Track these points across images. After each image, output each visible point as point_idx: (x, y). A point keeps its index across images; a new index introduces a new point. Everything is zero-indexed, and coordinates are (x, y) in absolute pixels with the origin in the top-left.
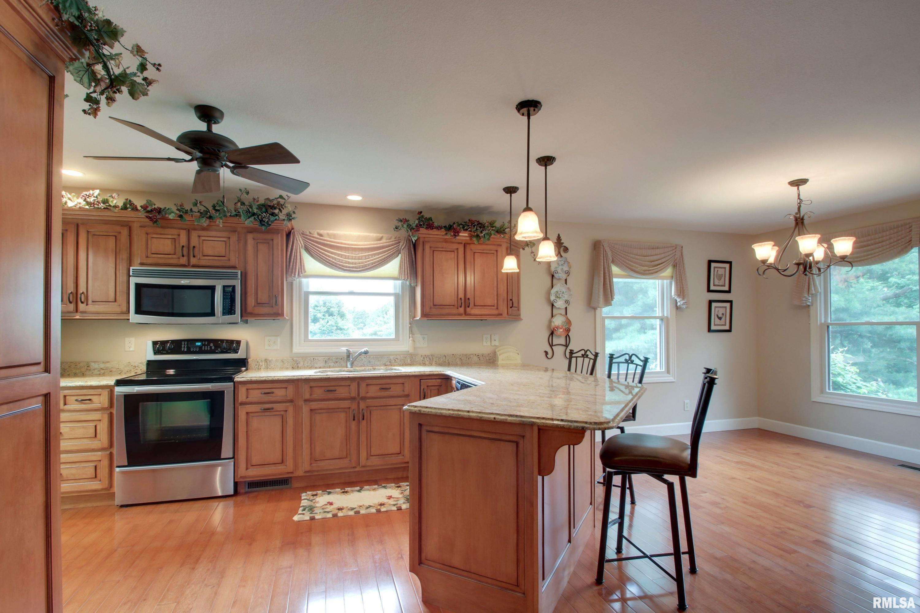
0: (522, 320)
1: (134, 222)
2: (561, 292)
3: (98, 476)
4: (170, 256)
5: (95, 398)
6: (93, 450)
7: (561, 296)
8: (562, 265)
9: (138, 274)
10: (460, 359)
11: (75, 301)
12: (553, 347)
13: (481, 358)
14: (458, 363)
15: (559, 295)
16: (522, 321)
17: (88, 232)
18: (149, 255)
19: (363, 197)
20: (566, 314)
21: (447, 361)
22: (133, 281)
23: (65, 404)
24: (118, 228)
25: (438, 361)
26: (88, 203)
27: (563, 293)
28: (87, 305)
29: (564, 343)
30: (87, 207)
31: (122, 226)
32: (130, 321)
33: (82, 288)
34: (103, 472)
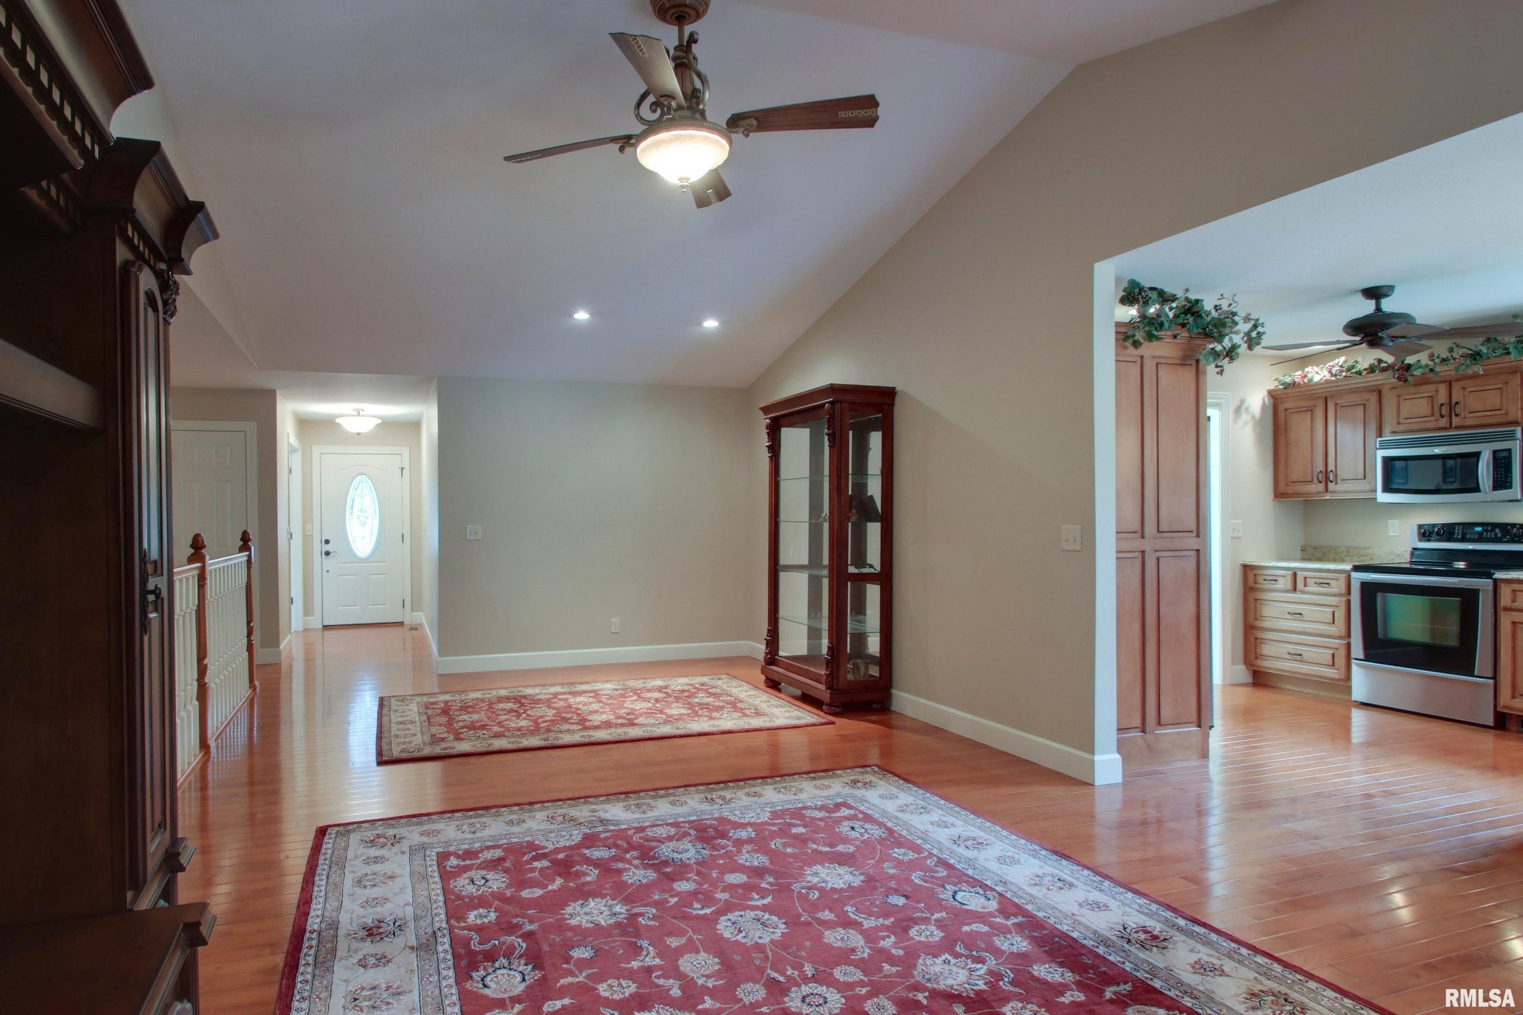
1: (1384, 384)
3: (1336, 664)
4: (1427, 419)
5: (1332, 582)
6: (1330, 637)
9: (1385, 446)
11: (1324, 481)
17: (1336, 404)
18: (1402, 421)
22: (1381, 454)
23: (1305, 586)
24: (1366, 396)
26: (1332, 375)
28: (1336, 484)
30: (1333, 378)
31: (1371, 391)
32: (1378, 501)
33: (1331, 467)
34: (1341, 661)
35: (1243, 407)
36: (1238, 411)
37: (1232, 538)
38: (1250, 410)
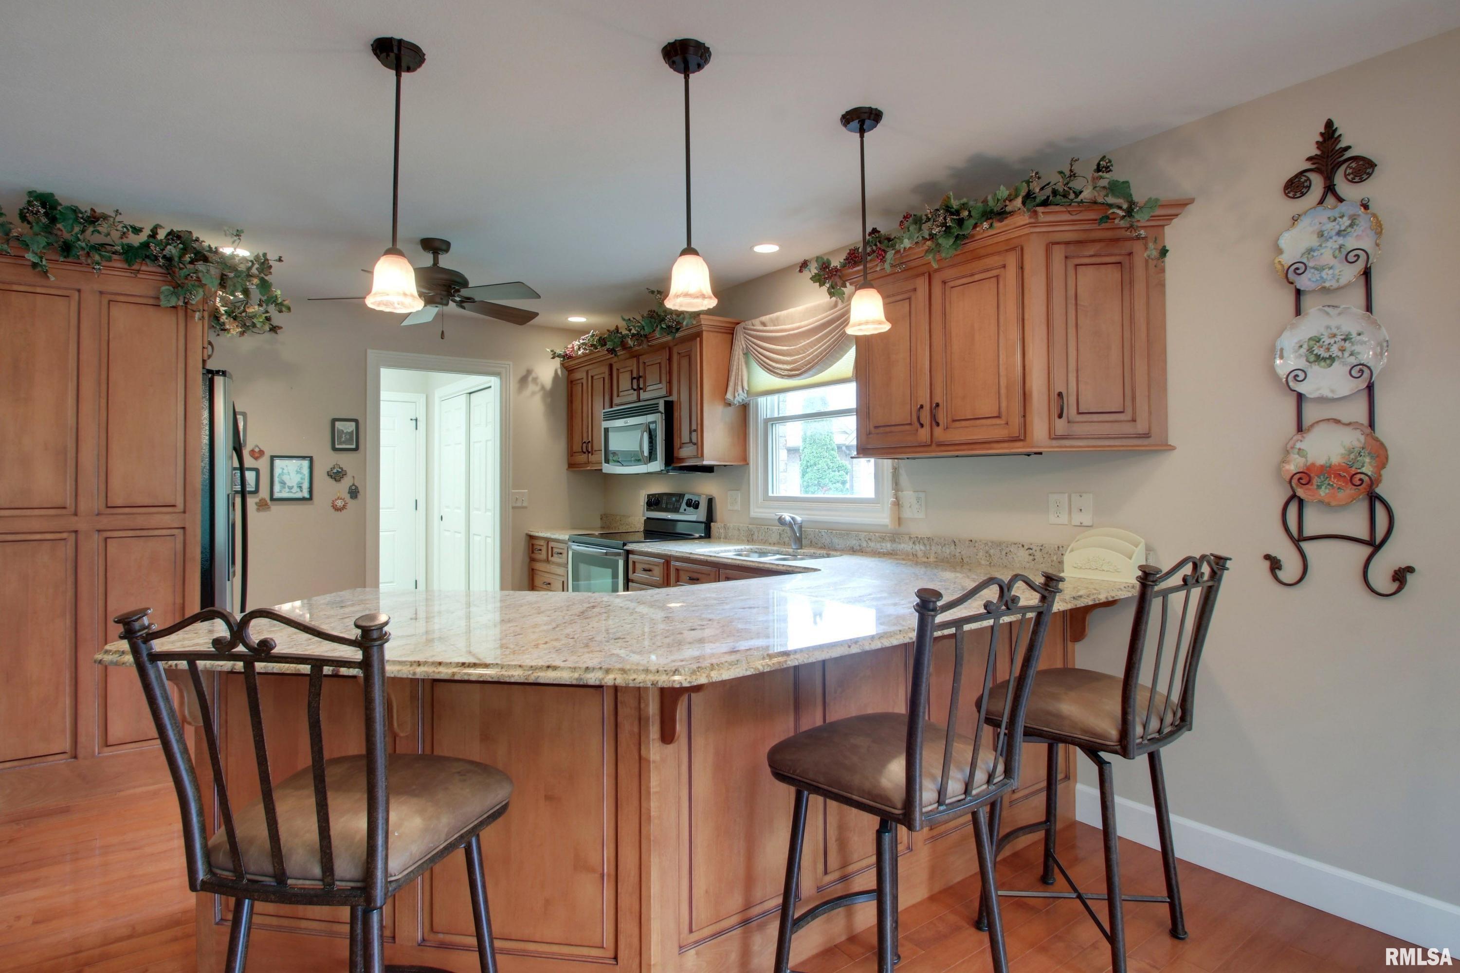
0: (1173, 448)
2: (1334, 336)
5: (563, 552)
7: (1335, 350)
8: (1339, 233)
9: (605, 417)
10: (987, 552)
12: (1306, 546)
13: (1038, 555)
14: (983, 562)
15: (1328, 349)
16: (1175, 452)
18: (619, 393)
19: (780, 246)
20: (1372, 424)
21: (957, 555)
23: (552, 556)
24: (605, 369)
25: (939, 551)
27: (1345, 340)
29: (1361, 530)
33: (590, 438)
35: (530, 379)
36: (524, 381)
37: (513, 508)
38: (539, 381)
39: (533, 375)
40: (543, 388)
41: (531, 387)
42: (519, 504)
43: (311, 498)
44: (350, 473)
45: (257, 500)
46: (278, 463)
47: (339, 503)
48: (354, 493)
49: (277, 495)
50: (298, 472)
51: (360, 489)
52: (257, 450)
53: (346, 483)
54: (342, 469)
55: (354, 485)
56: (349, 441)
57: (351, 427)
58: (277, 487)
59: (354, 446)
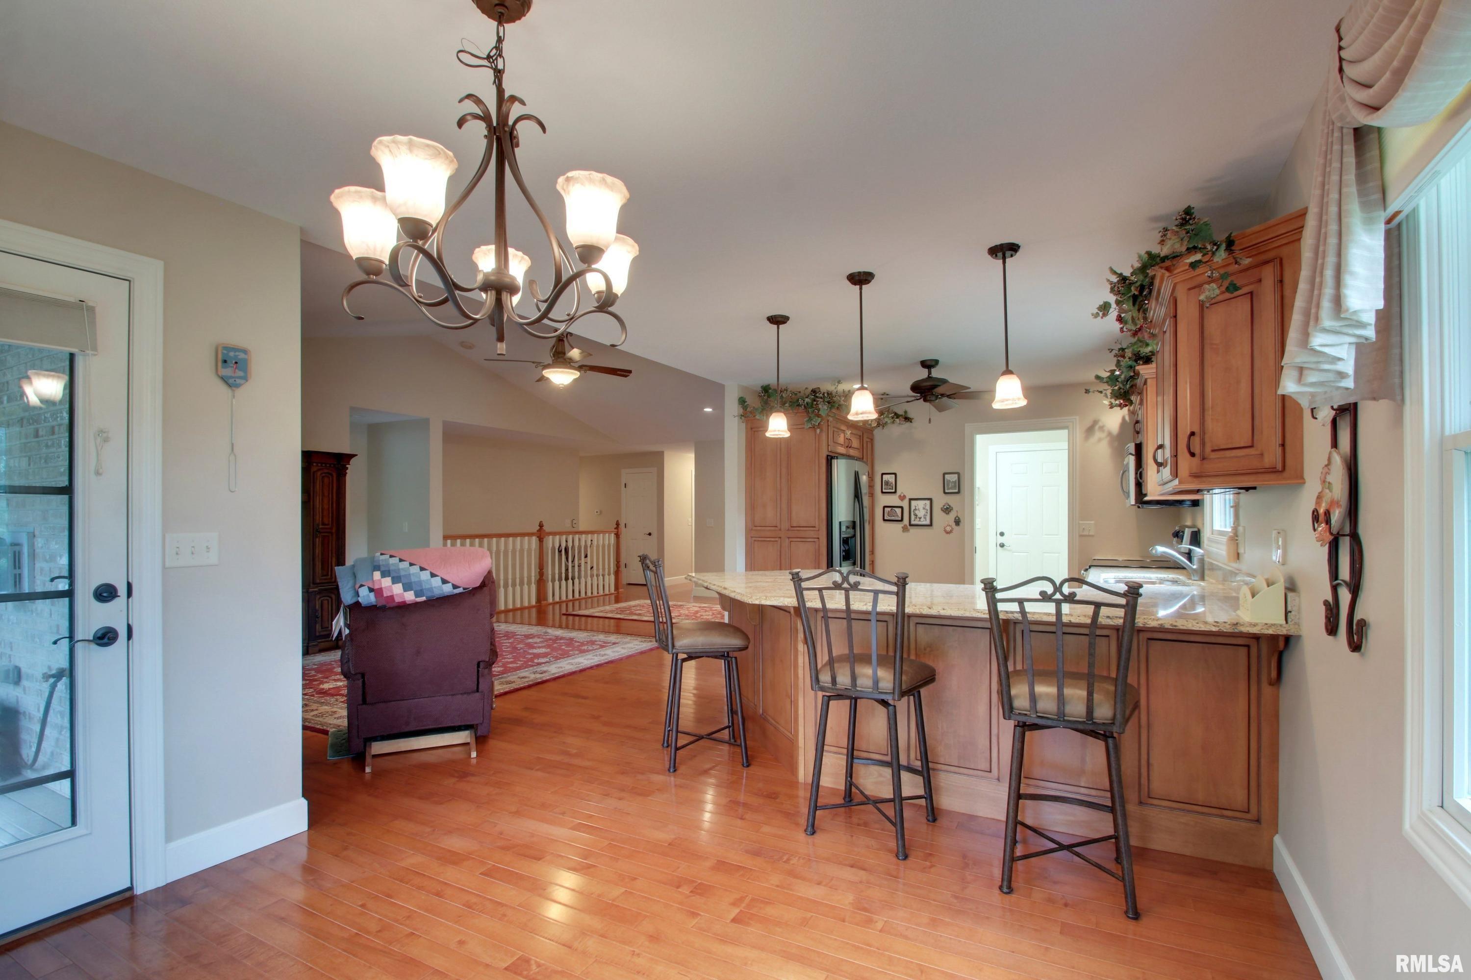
0: (1304, 481)
35: (1097, 427)
36: (1089, 430)
37: (1081, 536)
38: (1105, 429)
39: (1100, 424)
40: (1110, 434)
41: (1098, 435)
42: (1086, 533)
43: (931, 525)
44: (955, 509)
45: (903, 526)
46: (913, 502)
47: (948, 529)
48: (957, 522)
49: (913, 522)
50: (924, 509)
51: (962, 521)
52: (902, 495)
53: (953, 515)
54: (950, 506)
55: (957, 516)
56: (954, 487)
57: (954, 478)
58: (913, 517)
59: (957, 491)
